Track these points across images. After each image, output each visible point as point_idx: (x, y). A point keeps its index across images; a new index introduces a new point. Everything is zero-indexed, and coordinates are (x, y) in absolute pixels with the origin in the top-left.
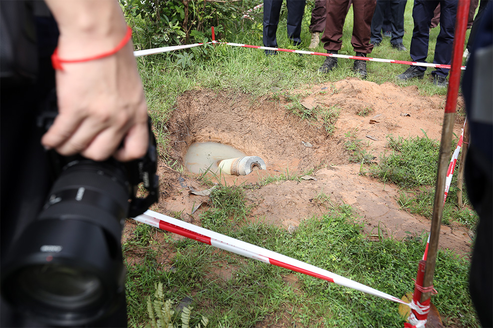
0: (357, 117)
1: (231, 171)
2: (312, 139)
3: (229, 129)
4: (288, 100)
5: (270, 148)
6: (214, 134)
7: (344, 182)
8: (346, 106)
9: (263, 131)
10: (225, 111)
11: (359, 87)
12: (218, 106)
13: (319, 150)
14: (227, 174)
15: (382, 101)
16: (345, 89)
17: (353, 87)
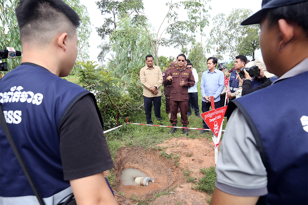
0: (187, 157)
1: (140, 184)
2: (171, 167)
3: (137, 162)
4: (160, 150)
5: (155, 171)
6: (131, 165)
7: (186, 194)
8: (182, 153)
9: (151, 163)
10: (135, 155)
11: (186, 144)
12: (132, 153)
13: (175, 173)
14: (138, 185)
15: (196, 149)
16: (181, 144)
17: (184, 144)
